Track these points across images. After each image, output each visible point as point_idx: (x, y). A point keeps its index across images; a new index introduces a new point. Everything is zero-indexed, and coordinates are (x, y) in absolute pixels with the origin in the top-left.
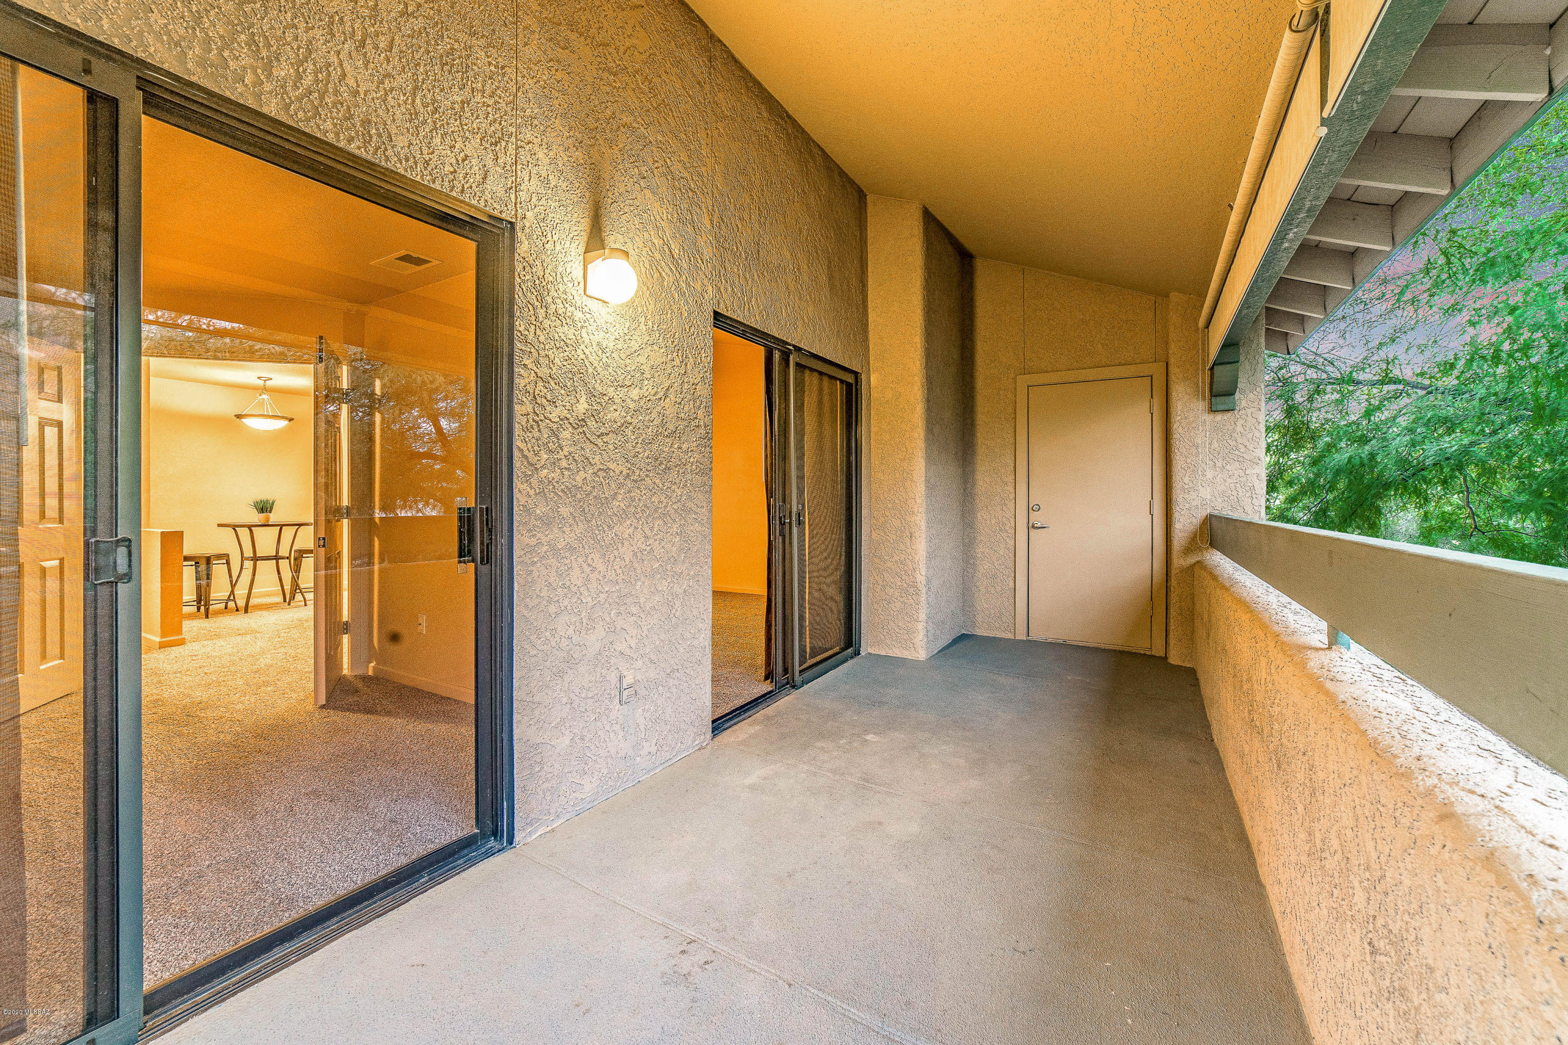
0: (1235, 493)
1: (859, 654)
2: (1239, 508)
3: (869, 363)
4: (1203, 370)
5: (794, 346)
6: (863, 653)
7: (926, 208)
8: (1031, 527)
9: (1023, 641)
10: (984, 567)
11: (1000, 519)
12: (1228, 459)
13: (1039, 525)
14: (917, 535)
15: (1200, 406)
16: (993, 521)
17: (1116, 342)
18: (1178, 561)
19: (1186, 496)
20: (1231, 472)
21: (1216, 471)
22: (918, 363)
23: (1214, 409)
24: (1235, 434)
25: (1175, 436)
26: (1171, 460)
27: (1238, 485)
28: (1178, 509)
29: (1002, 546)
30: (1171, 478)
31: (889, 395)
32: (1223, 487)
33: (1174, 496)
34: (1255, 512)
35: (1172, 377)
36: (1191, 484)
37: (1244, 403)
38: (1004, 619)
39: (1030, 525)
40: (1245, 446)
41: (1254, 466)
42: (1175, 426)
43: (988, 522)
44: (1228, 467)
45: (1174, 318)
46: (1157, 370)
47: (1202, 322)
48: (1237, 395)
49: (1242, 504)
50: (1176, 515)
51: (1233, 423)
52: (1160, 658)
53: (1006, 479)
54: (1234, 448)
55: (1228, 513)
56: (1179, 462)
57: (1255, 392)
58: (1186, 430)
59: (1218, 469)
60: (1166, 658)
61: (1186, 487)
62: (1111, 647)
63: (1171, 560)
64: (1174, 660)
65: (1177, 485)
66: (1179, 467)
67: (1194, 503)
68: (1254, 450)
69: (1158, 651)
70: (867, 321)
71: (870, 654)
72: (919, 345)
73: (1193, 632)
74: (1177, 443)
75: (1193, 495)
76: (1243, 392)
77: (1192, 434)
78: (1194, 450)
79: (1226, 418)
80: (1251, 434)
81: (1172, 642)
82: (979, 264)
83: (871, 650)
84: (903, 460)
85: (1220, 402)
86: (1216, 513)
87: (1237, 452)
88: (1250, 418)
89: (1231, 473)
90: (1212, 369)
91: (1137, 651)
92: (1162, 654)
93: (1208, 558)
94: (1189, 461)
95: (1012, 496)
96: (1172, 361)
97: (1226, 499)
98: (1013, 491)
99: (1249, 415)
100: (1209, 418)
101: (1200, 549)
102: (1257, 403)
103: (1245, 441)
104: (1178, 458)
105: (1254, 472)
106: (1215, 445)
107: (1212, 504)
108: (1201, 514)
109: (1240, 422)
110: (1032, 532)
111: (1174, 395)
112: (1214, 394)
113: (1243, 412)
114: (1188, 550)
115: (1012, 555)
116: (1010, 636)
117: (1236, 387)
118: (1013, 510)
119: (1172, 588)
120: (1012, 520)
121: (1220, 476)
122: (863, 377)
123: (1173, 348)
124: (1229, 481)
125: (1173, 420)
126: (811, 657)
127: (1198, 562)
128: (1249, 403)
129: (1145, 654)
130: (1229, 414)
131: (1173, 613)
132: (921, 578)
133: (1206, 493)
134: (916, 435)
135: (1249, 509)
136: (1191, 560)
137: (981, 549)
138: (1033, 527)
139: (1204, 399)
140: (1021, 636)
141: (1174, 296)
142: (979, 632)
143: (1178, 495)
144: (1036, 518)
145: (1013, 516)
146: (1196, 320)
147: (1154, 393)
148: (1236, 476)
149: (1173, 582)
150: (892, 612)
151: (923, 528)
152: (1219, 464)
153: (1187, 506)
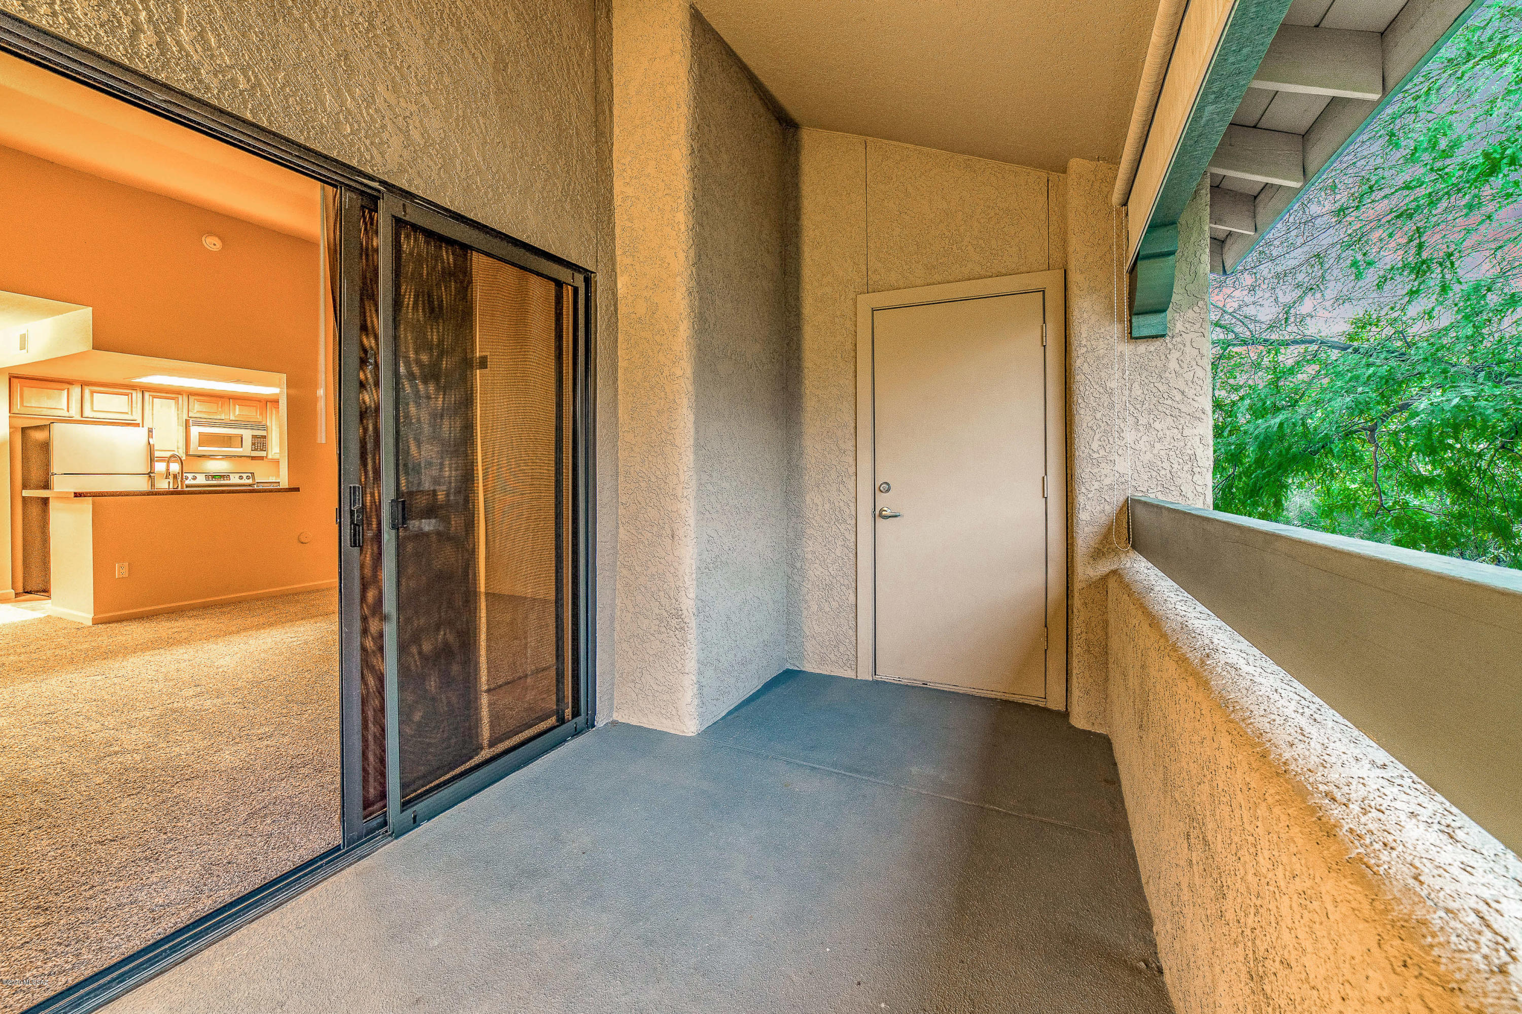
0: (1166, 465)
1: (593, 726)
2: (1173, 488)
3: (613, 259)
4: (1120, 278)
5: (383, 183)
6: (601, 721)
7: (697, 11)
8: (878, 515)
9: (866, 682)
10: (815, 572)
11: (837, 504)
12: (1156, 412)
13: (888, 513)
14: (680, 533)
15: (1116, 329)
16: (827, 506)
17: (993, 242)
18: (1086, 571)
19: (1095, 470)
20: (1161, 432)
21: (1139, 430)
22: (682, 256)
23: (1135, 334)
24: (1167, 374)
25: (1078, 378)
26: (1072, 416)
27: (1171, 453)
28: (1083, 490)
29: (839, 543)
30: (1072, 444)
31: (641, 309)
32: (1149, 456)
33: (1078, 471)
34: (1197, 494)
35: (1074, 290)
36: (1102, 453)
37: (1179, 326)
38: (842, 649)
39: (877, 513)
40: (1183, 393)
41: (1196, 423)
42: (1079, 362)
43: (820, 508)
44: (1157, 425)
45: (1076, 199)
46: (1051, 281)
47: (1116, 197)
48: (1169, 313)
49: (1178, 482)
50: (1081, 499)
51: (1163, 357)
52: (1058, 713)
53: (843, 446)
54: (1166, 395)
55: (1156, 496)
56: (1084, 418)
57: (1196, 308)
58: (1094, 369)
59: (1141, 428)
60: (1066, 715)
61: (1095, 456)
62: (992, 695)
63: (1073, 566)
64: (1079, 721)
65: (1081, 451)
66: (1085, 425)
67: (1107, 481)
68: (1196, 398)
69: (1055, 703)
70: (611, 191)
71: (615, 723)
72: (683, 228)
73: (1106, 680)
74: (1081, 388)
75: (1106, 469)
76: (1179, 309)
77: (1103, 374)
78: (1105, 399)
79: (1152, 349)
80: (1191, 374)
81: (1076, 693)
82: (808, 137)
83: (617, 717)
84: (660, 412)
85: (1145, 324)
86: (1138, 495)
87: (1169, 402)
88: (1188, 349)
89: (1160, 434)
90: (1133, 270)
91: (1027, 702)
92: (1062, 708)
93: (1128, 565)
94: (1099, 416)
95: (852, 470)
96: (1072, 266)
97: (1154, 474)
98: (852, 462)
99: (1188, 344)
100: (1127, 348)
101: (1116, 552)
102: (1199, 325)
103: (1181, 384)
104: (1082, 412)
105: (1196, 432)
106: (1137, 391)
107: (1134, 483)
108: (1118, 499)
109: (1175, 355)
110: (880, 522)
111: (1076, 314)
112: (1135, 310)
113: (1179, 339)
114: (1098, 554)
115: (852, 556)
116: (849, 674)
117: (1170, 302)
118: (853, 490)
119: (1075, 610)
120: (852, 505)
121: (1145, 438)
122: (600, 280)
123: (1074, 243)
124: (1158, 446)
125: (1074, 354)
126: (491, 745)
127: (1114, 572)
128: (1187, 325)
129: (1037, 706)
130: (1158, 343)
131: (1076, 650)
132: (688, 604)
133: (1124, 466)
134: (679, 372)
135: (1187, 489)
136: (1103, 568)
137: (810, 547)
138: (881, 515)
139: (1121, 321)
140: (865, 674)
141: (1076, 164)
142: (810, 667)
143: (1083, 470)
144: (884, 500)
145: (854, 500)
146: (1107, 196)
147: (1047, 318)
148: (1168, 439)
149: (1077, 602)
150: (647, 656)
151: (692, 521)
152: (1143, 421)
153: (1097, 485)
